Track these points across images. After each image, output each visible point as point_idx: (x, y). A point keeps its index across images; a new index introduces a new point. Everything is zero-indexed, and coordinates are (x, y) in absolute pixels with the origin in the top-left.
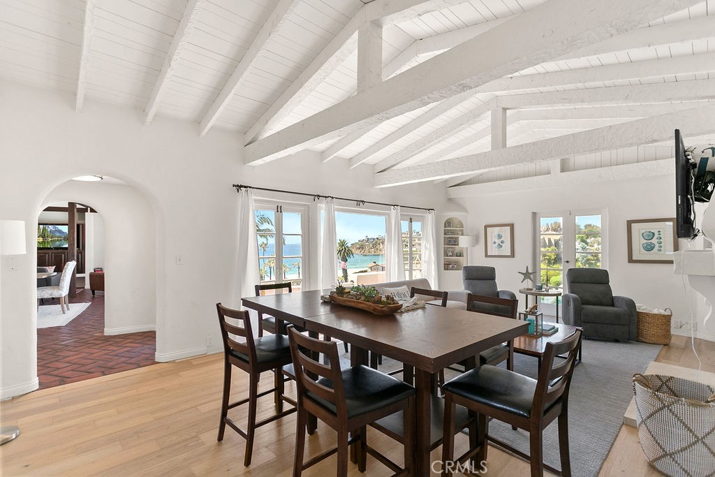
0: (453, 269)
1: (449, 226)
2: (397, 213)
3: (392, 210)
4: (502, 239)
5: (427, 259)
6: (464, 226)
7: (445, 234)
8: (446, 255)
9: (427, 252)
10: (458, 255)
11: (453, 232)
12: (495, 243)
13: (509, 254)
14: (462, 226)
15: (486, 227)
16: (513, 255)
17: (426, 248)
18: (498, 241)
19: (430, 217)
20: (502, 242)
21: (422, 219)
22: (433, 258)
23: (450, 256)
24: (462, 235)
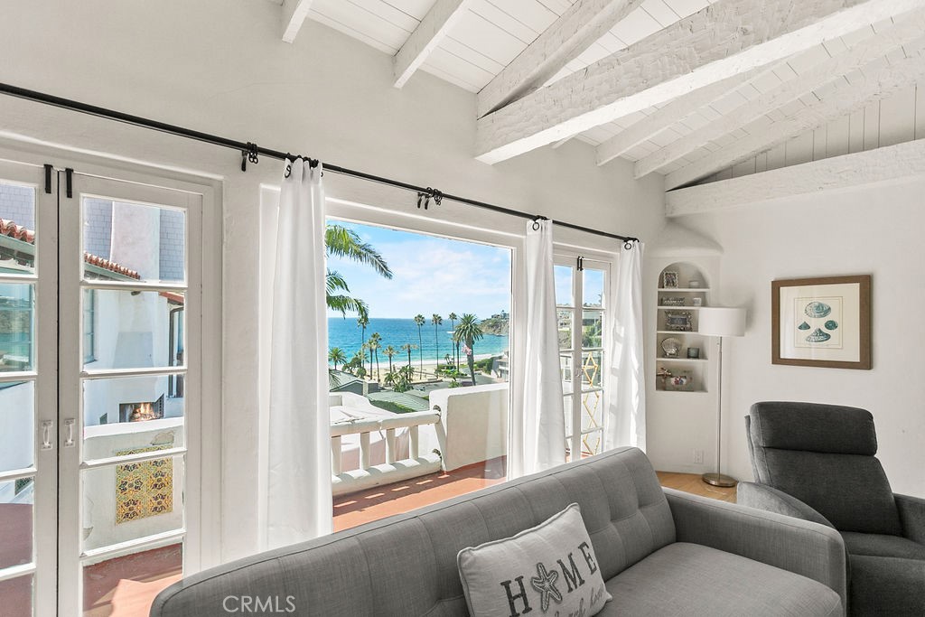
0: (678, 387)
1: (671, 283)
2: (542, 239)
3: (530, 232)
4: (829, 318)
5: (617, 365)
6: (711, 284)
7: (661, 303)
8: (662, 353)
9: (620, 347)
10: (693, 353)
11: (681, 299)
12: (806, 326)
13: (857, 359)
14: (704, 284)
15: (777, 286)
16: (866, 362)
17: (616, 337)
18: (818, 323)
19: (628, 259)
20: (831, 325)
21: (607, 263)
22: (635, 363)
23: (672, 356)
24: (704, 304)
